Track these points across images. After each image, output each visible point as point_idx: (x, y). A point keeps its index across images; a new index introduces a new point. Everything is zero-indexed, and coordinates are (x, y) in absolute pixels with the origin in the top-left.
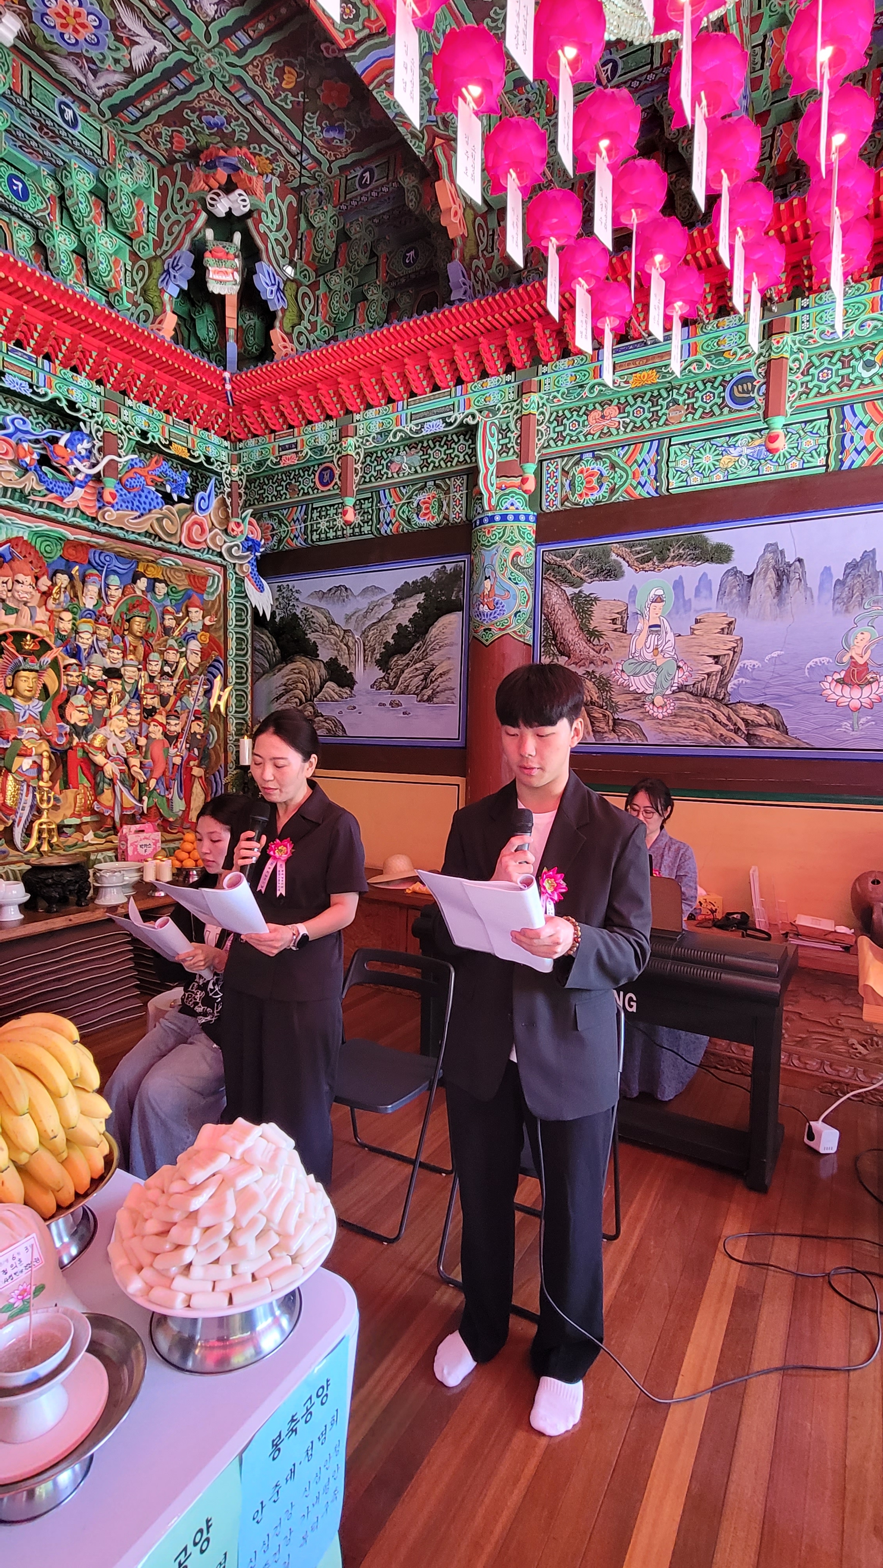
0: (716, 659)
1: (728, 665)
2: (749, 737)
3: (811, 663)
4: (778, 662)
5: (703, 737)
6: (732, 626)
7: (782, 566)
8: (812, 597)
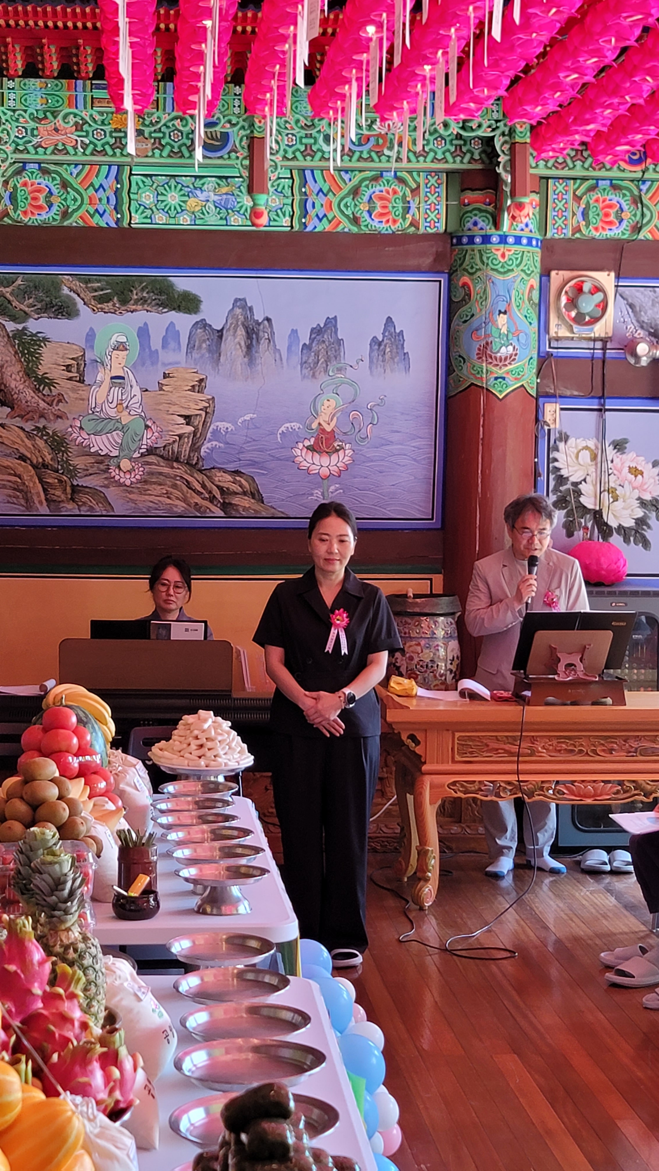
0: (188, 419)
1: (200, 427)
2: (225, 506)
3: (283, 429)
4: (251, 426)
5: (176, 506)
6: (203, 384)
7: (251, 324)
8: (281, 359)
